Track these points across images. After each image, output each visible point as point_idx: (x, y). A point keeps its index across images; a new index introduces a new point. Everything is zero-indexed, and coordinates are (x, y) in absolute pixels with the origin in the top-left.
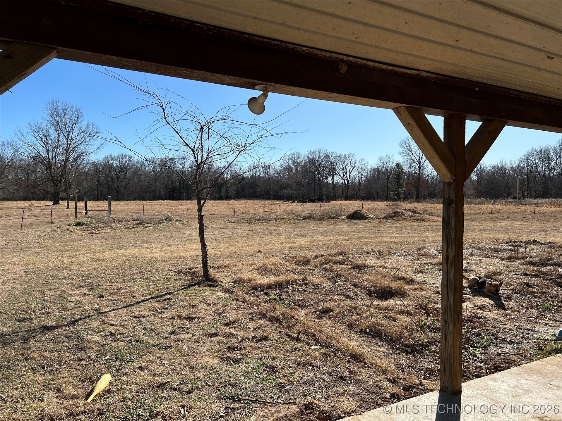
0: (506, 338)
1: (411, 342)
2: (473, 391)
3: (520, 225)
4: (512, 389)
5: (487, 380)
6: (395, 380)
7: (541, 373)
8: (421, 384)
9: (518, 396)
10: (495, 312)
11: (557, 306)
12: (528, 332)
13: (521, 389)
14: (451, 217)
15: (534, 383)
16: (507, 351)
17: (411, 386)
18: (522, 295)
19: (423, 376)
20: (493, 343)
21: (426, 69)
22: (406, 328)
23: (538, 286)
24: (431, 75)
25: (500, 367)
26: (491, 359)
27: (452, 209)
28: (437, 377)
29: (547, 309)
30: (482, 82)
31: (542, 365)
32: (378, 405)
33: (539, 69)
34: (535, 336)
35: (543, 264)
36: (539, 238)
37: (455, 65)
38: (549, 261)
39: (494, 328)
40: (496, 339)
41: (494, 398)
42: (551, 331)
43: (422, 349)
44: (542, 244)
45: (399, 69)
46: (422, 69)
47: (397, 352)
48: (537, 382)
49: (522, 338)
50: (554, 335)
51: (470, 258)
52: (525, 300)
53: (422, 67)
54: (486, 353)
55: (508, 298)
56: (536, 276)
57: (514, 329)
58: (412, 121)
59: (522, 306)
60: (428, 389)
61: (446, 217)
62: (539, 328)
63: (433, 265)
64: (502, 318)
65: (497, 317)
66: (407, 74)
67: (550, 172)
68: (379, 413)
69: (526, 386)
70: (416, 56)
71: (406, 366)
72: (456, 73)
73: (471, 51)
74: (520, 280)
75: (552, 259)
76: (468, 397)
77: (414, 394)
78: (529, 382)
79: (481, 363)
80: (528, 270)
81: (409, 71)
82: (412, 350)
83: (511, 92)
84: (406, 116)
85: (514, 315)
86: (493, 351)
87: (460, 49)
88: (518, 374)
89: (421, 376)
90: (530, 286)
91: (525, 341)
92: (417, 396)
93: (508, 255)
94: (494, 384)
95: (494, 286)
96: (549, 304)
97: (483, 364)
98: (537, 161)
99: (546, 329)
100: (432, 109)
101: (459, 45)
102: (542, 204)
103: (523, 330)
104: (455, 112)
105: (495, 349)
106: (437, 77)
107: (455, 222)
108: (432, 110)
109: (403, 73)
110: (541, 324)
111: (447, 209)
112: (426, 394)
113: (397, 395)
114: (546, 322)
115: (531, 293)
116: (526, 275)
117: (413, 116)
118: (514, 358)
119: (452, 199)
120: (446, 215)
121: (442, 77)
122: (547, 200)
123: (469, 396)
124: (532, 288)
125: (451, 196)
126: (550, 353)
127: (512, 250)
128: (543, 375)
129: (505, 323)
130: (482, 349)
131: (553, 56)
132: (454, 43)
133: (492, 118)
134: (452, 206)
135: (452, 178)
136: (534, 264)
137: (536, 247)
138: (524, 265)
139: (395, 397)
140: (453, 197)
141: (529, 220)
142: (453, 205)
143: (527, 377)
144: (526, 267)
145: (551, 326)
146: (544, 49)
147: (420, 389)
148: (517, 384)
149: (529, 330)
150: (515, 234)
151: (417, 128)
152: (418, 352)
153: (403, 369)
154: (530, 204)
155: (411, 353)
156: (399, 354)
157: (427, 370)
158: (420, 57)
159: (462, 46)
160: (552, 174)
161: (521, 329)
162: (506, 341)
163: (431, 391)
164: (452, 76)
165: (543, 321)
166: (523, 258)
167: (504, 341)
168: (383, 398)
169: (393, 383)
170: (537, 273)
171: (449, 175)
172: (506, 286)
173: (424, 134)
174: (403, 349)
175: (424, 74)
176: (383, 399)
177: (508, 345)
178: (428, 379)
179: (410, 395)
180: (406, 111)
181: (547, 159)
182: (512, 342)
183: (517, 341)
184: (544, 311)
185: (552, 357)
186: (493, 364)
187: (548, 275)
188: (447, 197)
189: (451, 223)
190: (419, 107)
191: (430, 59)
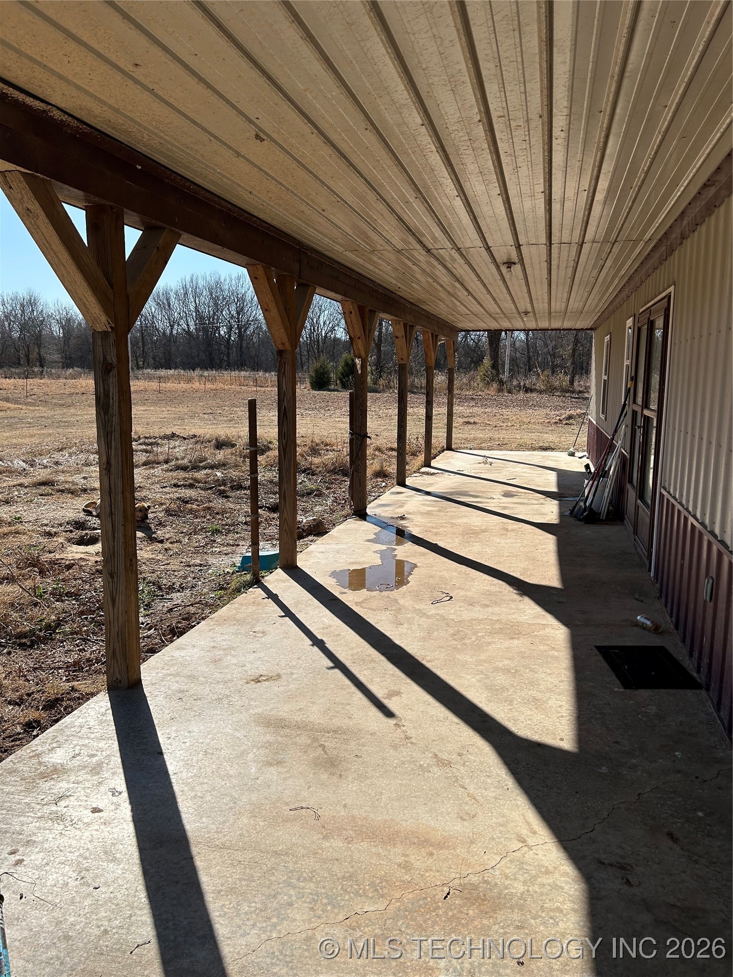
0: (174, 584)
1: (27, 627)
2: (157, 673)
3: (144, 411)
4: (208, 653)
5: (170, 652)
6: (23, 699)
7: (237, 621)
8: (73, 689)
9: (220, 660)
10: (148, 549)
11: (227, 525)
12: (200, 568)
13: (219, 650)
14: (111, 394)
15: (233, 637)
16: (179, 602)
17: (57, 700)
18: (179, 516)
19: (64, 678)
20: (157, 596)
21: (62, 105)
22: (12, 605)
23: (197, 500)
24: (70, 119)
25: (177, 628)
26: (161, 620)
27: (113, 380)
28: (87, 671)
29: (217, 531)
30: (149, 156)
31: (235, 609)
32: (6, 751)
33: (238, 154)
34: (210, 571)
35: (195, 467)
36: (177, 430)
37: (117, 111)
38: (201, 462)
39: (153, 573)
40: (160, 588)
41: (190, 673)
42: (227, 560)
43: (51, 634)
44: (185, 439)
45: (11, 89)
46: (54, 103)
47: (5, 651)
48: (236, 634)
49: (194, 578)
50: (234, 565)
51: (85, 468)
52: (185, 523)
53: (56, 99)
54: (151, 613)
55: (161, 524)
56: (191, 486)
57: (181, 568)
58: (35, 207)
59: (182, 533)
60: (87, 694)
61: (102, 395)
62: (211, 560)
63: (26, 487)
64: (160, 557)
65: (154, 556)
66: (24, 104)
67: (172, 329)
68: (14, 763)
69: (225, 643)
70: (53, 72)
71: (28, 671)
72: (113, 128)
73: (152, 91)
74: (171, 495)
75: (206, 459)
76: (153, 684)
77: (65, 709)
78: (226, 637)
79: (150, 629)
80: (178, 479)
81: (29, 101)
82: (32, 641)
83: (188, 184)
84: (23, 192)
85: (175, 547)
86: (160, 608)
87: (136, 82)
88: (210, 630)
89: (61, 679)
90: (187, 502)
91: (200, 583)
92: (73, 710)
93: (144, 459)
94: (183, 653)
95: (140, 510)
96: (216, 524)
97: (152, 631)
98: (153, 310)
99: (221, 559)
100: (72, 189)
101: (138, 73)
102: (166, 379)
103: (192, 568)
104: (108, 203)
105: (161, 604)
106: (78, 127)
107: (120, 402)
108: (69, 190)
109: (17, 101)
110: (213, 553)
111: (103, 381)
112: (88, 703)
113: (35, 722)
114: (218, 550)
115: (191, 511)
116: (176, 486)
117: (37, 197)
118: (192, 610)
119: (110, 362)
120: (102, 391)
121: (88, 130)
122: (172, 372)
123: (154, 682)
124: (191, 504)
125: (108, 357)
126: (238, 591)
127: (146, 451)
128: (240, 622)
129: (167, 562)
130: (145, 609)
131: (265, 138)
132: (129, 68)
133: (161, 224)
134: (111, 374)
135: (109, 324)
136: (184, 468)
137: (177, 443)
138: (171, 470)
139: (33, 728)
140: (112, 358)
141: (154, 403)
142: (114, 372)
143: (222, 630)
144: (175, 474)
145: (226, 554)
146: (256, 121)
147: (74, 699)
148: (212, 644)
149: (201, 565)
150: (142, 425)
151: (47, 221)
152: (44, 640)
153: (25, 676)
154: (150, 378)
155: (31, 646)
156: (9, 653)
157: (68, 667)
158: (60, 77)
159: (141, 79)
160: (175, 332)
161: (189, 566)
162: (175, 588)
163: (93, 695)
164: (105, 131)
165: (214, 549)
166: (167, 462)
167: (171, 589)
168: (10, 737)
169: (20, 705)
170: (191, 481)
171: (104, 318)
172: (154, 506)
173: (58, 235)
174: (14, 643)
175: (56, 114)
176: (11, 739)
177: (179, 594)
178: (74, 679)
179: (59, 714)
180: (25, 183)
181: (167, 307)
182: (182, 588)
183: (190, 585)
184: (213, 534)
185: (244, 595)
186: (168, 627)
187: (205, 483)
188: (102, 359)
189: (111, 404)
190: (48, 179)
191: (78, 88)
